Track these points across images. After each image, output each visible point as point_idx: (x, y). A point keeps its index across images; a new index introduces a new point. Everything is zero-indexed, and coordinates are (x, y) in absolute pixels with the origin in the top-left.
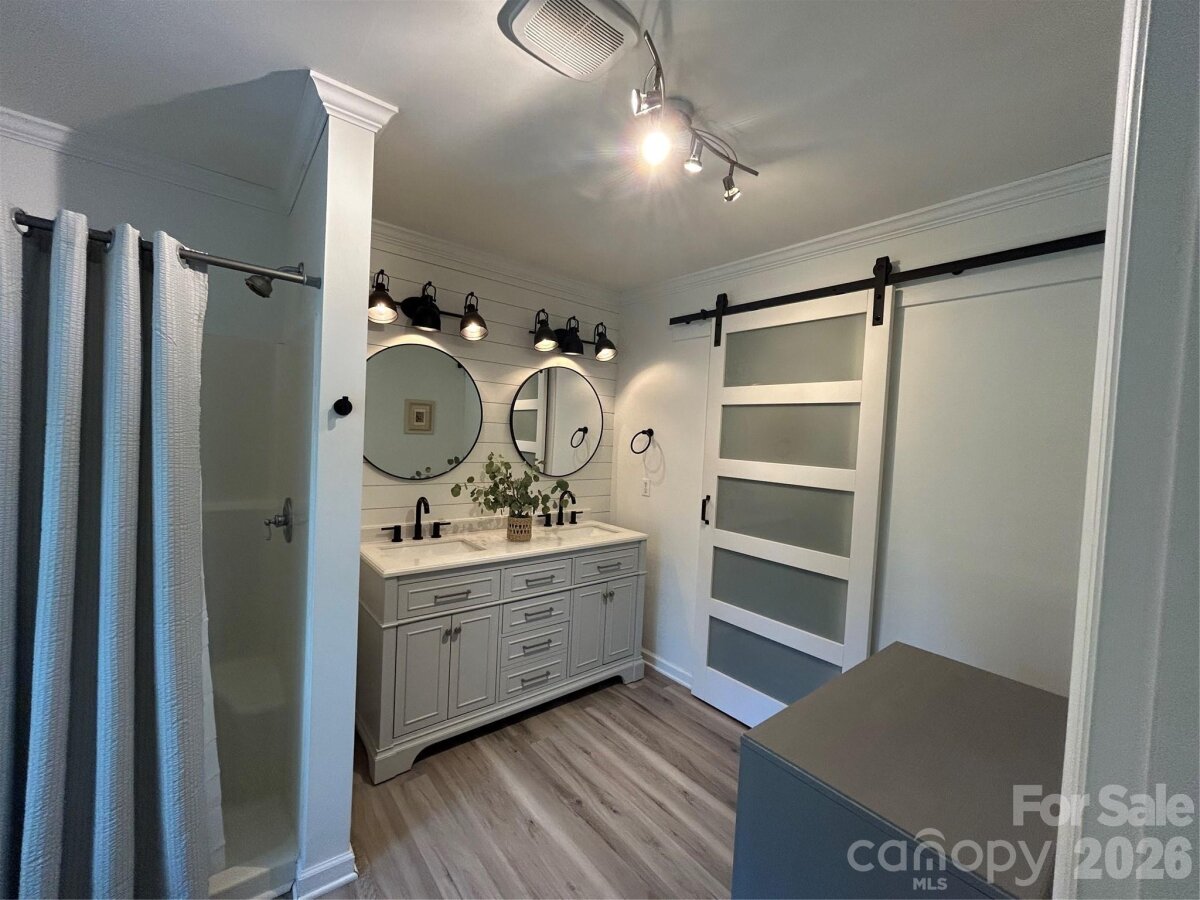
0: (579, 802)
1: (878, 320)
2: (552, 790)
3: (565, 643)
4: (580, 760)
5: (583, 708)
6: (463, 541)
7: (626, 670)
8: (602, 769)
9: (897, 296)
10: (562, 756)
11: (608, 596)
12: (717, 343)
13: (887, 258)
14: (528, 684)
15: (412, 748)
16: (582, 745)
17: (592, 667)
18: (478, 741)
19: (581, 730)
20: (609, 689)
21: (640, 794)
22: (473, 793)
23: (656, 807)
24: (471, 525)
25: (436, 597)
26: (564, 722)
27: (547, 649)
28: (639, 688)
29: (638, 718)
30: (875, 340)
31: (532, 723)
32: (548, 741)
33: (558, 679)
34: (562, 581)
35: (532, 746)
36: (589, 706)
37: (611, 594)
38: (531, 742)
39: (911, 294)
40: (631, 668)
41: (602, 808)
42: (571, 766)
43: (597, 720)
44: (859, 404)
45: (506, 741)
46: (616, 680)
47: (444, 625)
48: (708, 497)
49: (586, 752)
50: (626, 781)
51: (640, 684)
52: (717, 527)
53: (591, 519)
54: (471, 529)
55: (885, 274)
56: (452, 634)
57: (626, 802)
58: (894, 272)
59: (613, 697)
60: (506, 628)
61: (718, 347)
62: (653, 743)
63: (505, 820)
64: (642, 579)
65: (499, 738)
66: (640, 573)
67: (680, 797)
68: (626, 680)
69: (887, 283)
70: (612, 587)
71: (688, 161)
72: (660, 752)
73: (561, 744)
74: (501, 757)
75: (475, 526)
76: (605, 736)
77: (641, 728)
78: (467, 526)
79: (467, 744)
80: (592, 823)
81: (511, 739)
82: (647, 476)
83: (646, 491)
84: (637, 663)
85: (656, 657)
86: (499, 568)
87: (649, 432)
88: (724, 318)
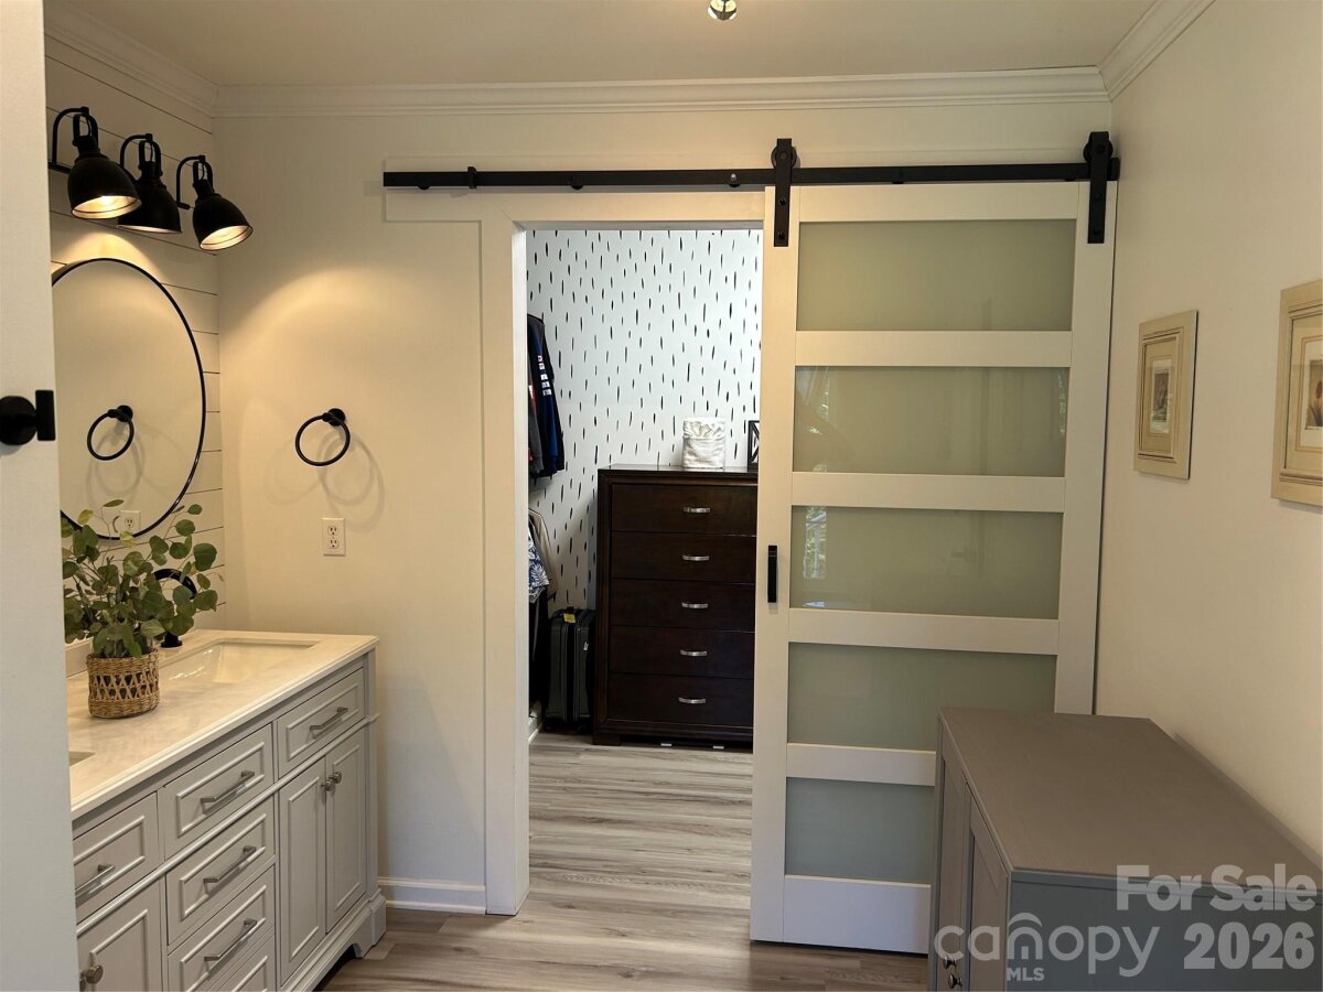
3: (270, 923)
11: (331, 784)
27: (245, 943)
34: (261, 780)
37: (335, 781)
40: (368, 922)
61: (783, 248)
66: (369, 719)
68: (362, 951)
70: (331, 765)
82: (337, 514)
83: (334, 543)
84: (374, 907)
85: (393, 882)
86: (153, 788)
87: (335, 418)
88: (795, 190)
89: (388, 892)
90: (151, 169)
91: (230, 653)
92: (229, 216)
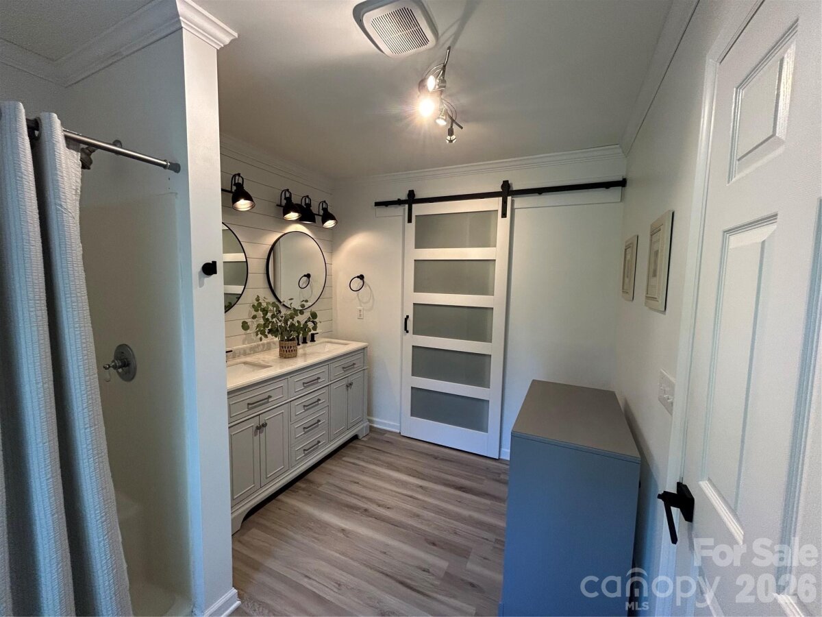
0: (366, 510)
1: (504, 215)
2: (346, 509)
3: (327, 422)
4: (354, 488)
5: (341, 459)
6: (245, 363)
7: (359, 431)
8: (370, 488)
9: (513, 202)
10: (342, 489)
11: (349, 385)
12: (410, 221)
13: (508, 181)
14: (308, 451)
15: (240, 514)
16: (351, 479)
17: (341, 433)
18: (281, 497)
19: (345, 471)
20: (351, 444)
21: (397, 494)
22: (295, 527)
23: (410, 499)
24: (244, 350)
25: (249, 404)
26: (334, 471)
27: (317, 426)
28: (369, 439)
29: (375, 455)
30: (503, 224)
31: (311, 476)
32: (328, 483)
33: (325, 444)
34: (324, 381)
35: (319, 489)
36: (344, 456)
37: (351, 384)
38: (318, 487)
39: (520, 202)
40: (363, 428)
41: (379, 508)
42: (351, 493)
43: (354, 464)
44: (495, 260)
45: (300, 491)
46: (355, 438)
47: (254, 423)
48: (408, 317)
49: (355, 483)
50: (388, 491)
51: (368, 437)
52: (413, 334)
53: (325, 337)
54: (245, 354)
55: (507, 191)
56: (261, 427)
57: (391, 501)
58: (511, 189)
59: (356, 448)
60: (294, 418)
61: (410, 224)
62: (391, 466)
63: (326, 535)
64: (366, 371)
65: (293, 491)
66: (365, 368)
67: (419, 489)
68: (360, 437)
69: (510, 195)
70: (350, 380)
71: (439, 118)
72: (398, 470)
73: (337, 482)
74: (303, 501)
75: (248, 351)
76: (363, 471)
77: (380, 460)
78: (242, 352)
79: (274, 501)
80: (378, 518)
81: (303, 489)
82: (361, 306)
83: (360, 315)
84: (365, 425)
85: (374, 419)
86: (286, 377)
87: (361, 277)
88: (414, 205)
89: (370, 421)
90: (309, 205)
91: (329, 345)
92: (332, 218)
